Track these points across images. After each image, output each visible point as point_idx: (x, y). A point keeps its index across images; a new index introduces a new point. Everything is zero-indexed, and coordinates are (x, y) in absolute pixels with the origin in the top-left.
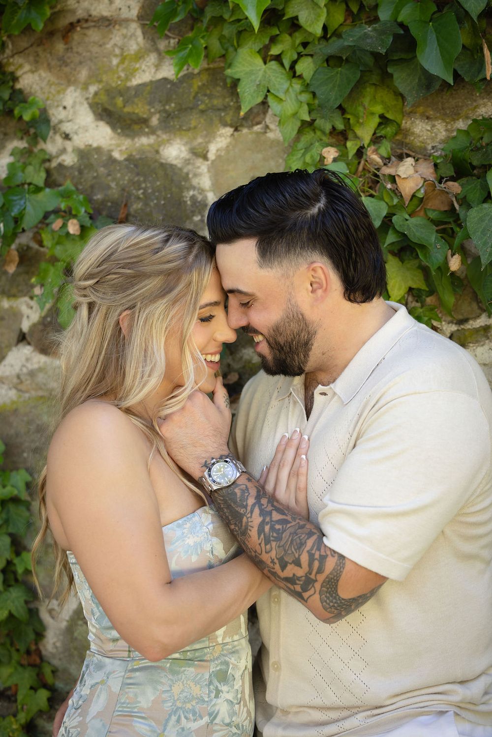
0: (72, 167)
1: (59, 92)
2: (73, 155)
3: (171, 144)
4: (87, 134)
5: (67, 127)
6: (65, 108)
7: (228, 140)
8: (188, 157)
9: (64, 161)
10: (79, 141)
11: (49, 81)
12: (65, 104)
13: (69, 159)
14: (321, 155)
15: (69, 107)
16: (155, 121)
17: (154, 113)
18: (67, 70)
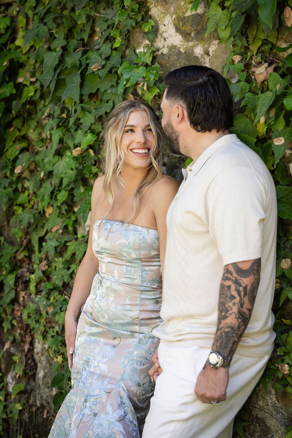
0: (166, 55)
1: (163, 17)
2: (167, 49)
3: (197, 46)
4: (172, 39)
5: (165, 35)
6: (164, 25)
7: (217, 46)
8: (203, 54)
9: (163, 51)
10: (169, 42)
11: (161, 11)
12: (165, 23)
13: (165, 51)
14: (232, 59)
15: (166, 25)
16: (193, 35)
17: (193, 31)
18: (167, 6)
